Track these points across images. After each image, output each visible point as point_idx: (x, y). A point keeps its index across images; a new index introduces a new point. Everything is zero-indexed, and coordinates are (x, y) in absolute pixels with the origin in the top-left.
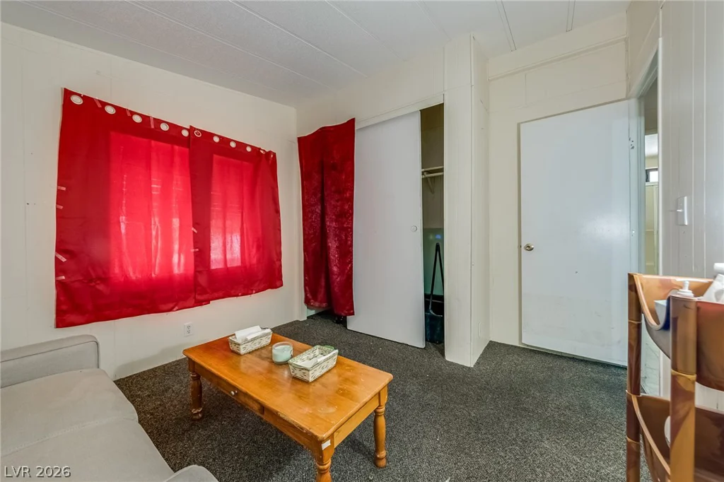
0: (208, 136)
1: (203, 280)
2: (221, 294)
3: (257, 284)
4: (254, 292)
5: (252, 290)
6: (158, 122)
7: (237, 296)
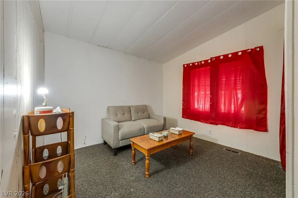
0: (218, 58)
1: (213, 115)
2: (221, 123)
3: (241, 124)
4: (238, 127)
5: (238, 126)
6: (201, 62)
7: (229, 126)
